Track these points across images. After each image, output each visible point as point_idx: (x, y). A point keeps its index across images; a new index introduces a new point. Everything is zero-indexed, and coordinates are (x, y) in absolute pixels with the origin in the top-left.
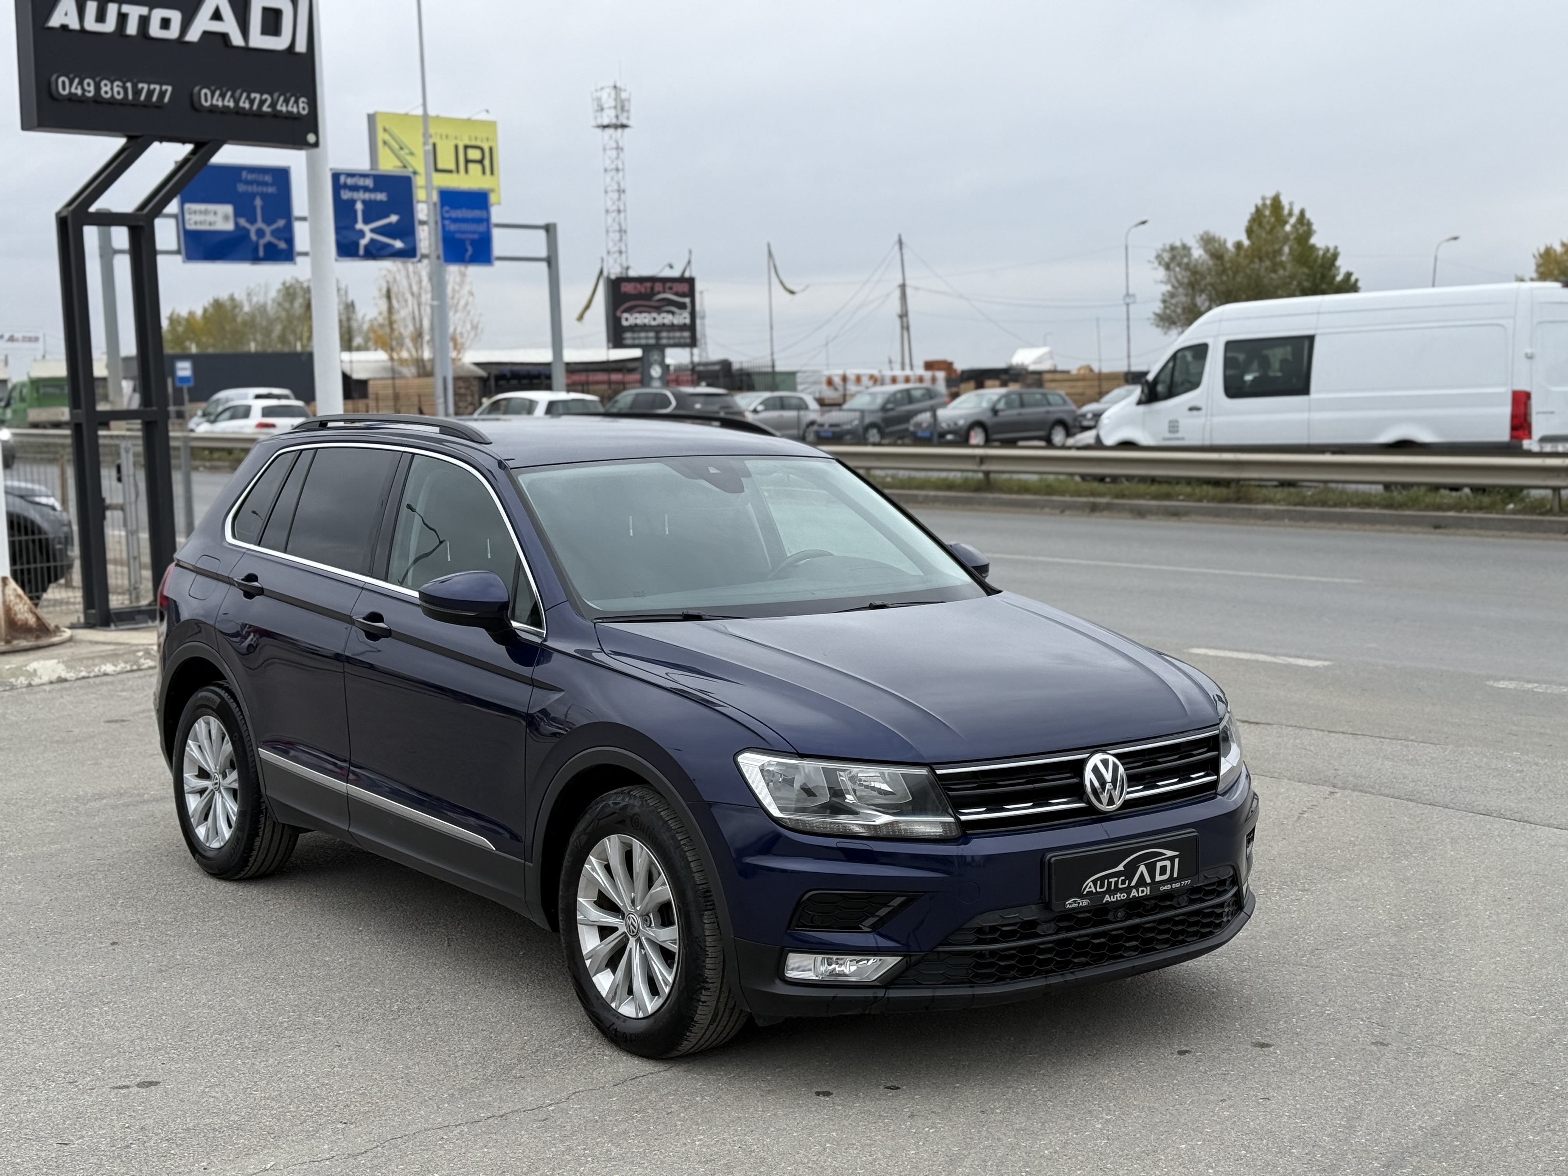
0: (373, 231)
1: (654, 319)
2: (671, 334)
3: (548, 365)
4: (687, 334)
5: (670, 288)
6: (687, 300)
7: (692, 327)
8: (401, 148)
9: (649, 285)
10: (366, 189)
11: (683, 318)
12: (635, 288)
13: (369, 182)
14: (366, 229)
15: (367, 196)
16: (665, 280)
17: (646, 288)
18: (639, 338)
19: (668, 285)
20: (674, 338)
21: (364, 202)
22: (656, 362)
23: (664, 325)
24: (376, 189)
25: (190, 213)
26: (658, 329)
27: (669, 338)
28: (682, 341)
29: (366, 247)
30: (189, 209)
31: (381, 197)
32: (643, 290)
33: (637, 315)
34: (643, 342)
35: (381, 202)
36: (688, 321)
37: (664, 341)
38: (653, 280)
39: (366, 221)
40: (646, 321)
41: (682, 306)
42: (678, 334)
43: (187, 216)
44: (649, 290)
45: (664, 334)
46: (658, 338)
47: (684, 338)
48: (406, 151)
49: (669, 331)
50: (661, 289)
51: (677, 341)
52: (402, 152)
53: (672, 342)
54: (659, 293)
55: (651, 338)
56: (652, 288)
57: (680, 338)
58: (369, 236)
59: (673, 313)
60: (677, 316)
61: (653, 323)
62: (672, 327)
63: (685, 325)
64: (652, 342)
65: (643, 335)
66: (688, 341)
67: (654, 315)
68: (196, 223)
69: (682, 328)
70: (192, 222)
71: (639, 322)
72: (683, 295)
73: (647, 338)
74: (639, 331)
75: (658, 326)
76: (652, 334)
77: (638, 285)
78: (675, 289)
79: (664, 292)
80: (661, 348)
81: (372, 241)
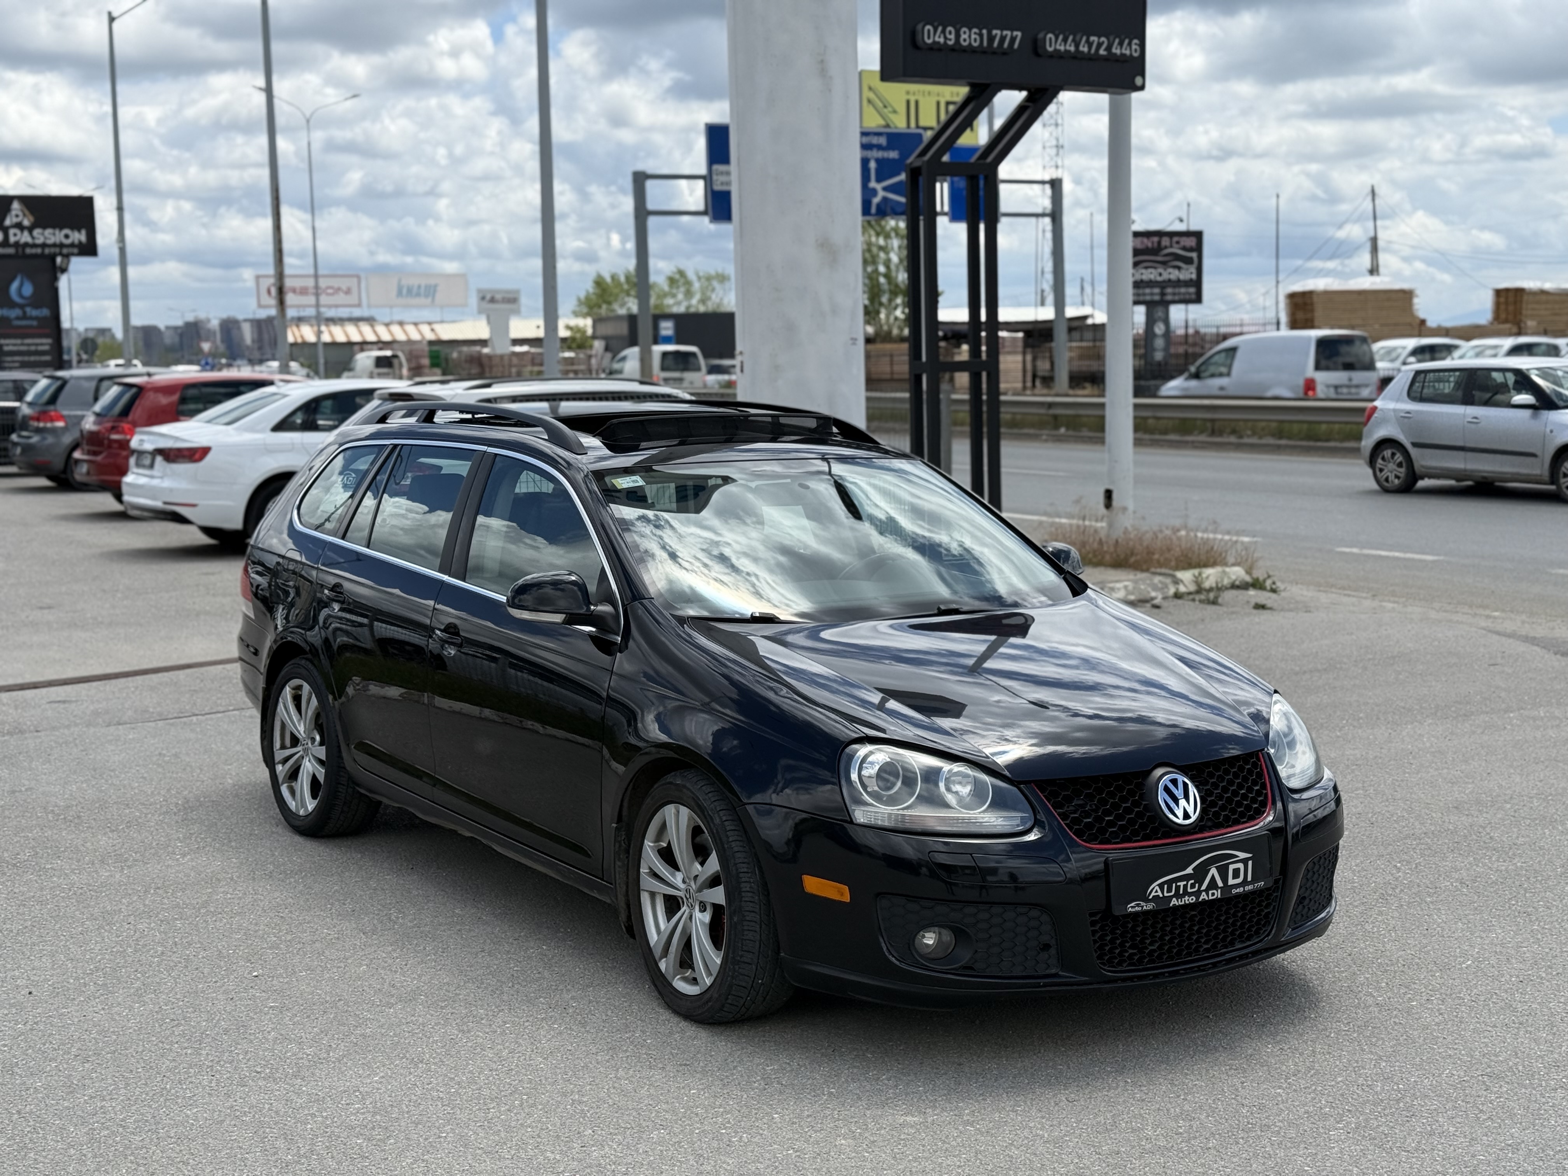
0: (885, 189)
1: (1160, 275)
2: (1177, 290)
3: (1050, 322)
4: (1192, 290)
5: (1178, 243)
6: (1194, 255)
7: (1197, 283)
8: (885, 107)
9: (1156, 239)
10: (879, 147)
11: (1188, 273)
12: (1142, 243)
13: (883, 141)
14: (879, 187)
15: (880, 154)
16: (1172, 234)
17: (1153, 243)
18: (1144, 294)
19: (1175, 239)
20: (1179, 294)
21: (878, 161)
22: (1160, 319)
23: (1170, 280)
24: (889, 147)
25: (717, 174)
26: (1164, 284)
27: (1174, 294)
28: (1187, 297)
29: (878, 206)
30: (717, 170)
31: (893, 155)
32: (1150, 245)
33: (1144, 271)
34: (1148, 298)
35: (893, 160)
36: (1194, 276)
37: (1169, 298)
38: (1159, 234)
39: (879, 180)
40: (1152, 277)
41: (1188, 261)
42: (1183, 290)
43: (715, 177)
44: (1156, 245)
45: (1169, 290)
46: (1163, 294)
47: (1189, 294)
48: (890, 109)
49: (1174, 287)
50: (1168, 244)
51: (1182, 297)
52: (885, 110)
53: (1177, 298)
54: (1166, 247)
55: (1156, 294)
56: (1159, 243)
57: (1184, 294)
58: (881, 194)
59: (1179, 268)
60: (1183, 271)
61: (1159, 279)
62: (1178, 283)
63: (1191, 280)
64: (1157, 298)
65: (1148, 291)
66: (1194, 297)
67: (1161, 270)
68: (722, 184)
69: (1188, 283)
70: (719, 183)
71: (1145, 277)
72: (1191, 250)
73: (1152, 294)
74: (1144, 287)
75: (1164, 281)
76: (1157, 290)
77: (1145, 240)
78: (1182, 244)
79: (1171, 246)
80: (1165, 304)
81: (885, 199)
